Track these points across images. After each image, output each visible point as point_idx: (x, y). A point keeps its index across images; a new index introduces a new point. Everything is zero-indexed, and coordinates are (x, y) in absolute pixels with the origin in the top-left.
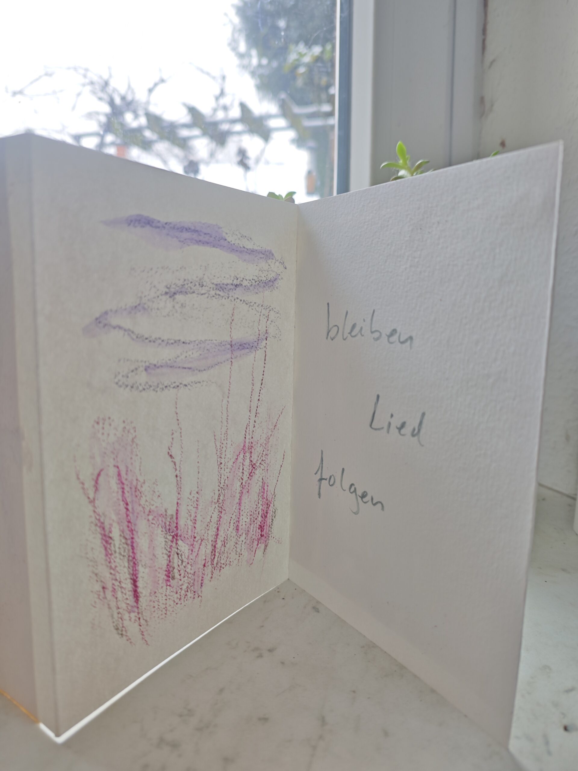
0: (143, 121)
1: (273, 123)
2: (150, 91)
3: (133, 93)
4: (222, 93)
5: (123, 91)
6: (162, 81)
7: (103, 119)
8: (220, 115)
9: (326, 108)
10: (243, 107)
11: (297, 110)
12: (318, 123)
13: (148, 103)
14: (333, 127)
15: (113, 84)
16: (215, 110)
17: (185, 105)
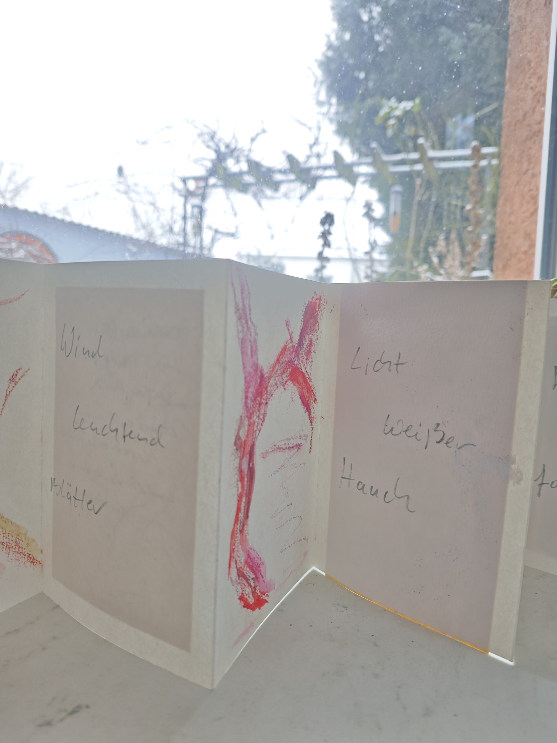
0: (244, 166)
1: (358, 170)
2: (253, 140)
3: (236, 141)
4: (316, 142)
5: (227, 141)
6: (264, 131)
7: (209, 165)
8: (313, 162)
9: (414, 156)
10: (337, 156)
11: (385, 157)
12: (405, 168)
13: (250, 150)
16: (309, 157)
17: (284, 152)
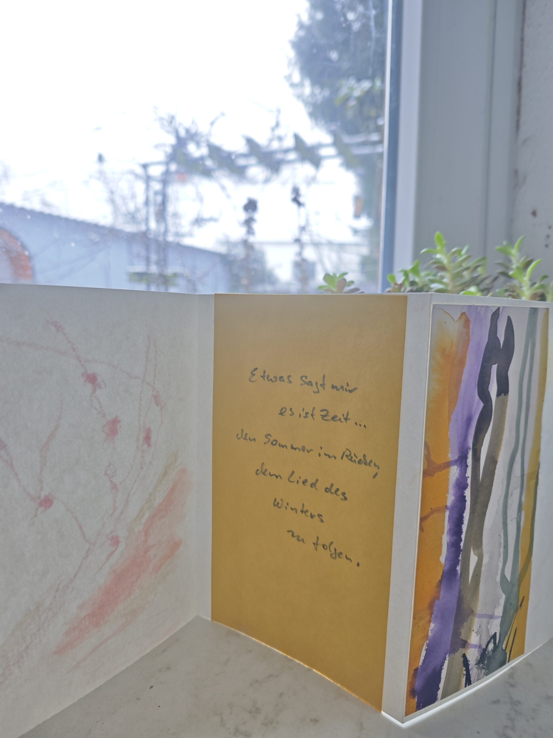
0: (204, 151)
1: (324, 152)
2: (212, 123)
3: (196, 126)
4: (277, 125)
5: (187, 125)
6: (223, 114)
7: (169, 150)
8: (275, 145)
9: (375, 137)
10: (297, 138)
11: (347, 139)
12: (366, 151)
13: (209, 134)
14: (381, 155)
15: (179, 119)
16: (271, 140)
17: (243, 136)
